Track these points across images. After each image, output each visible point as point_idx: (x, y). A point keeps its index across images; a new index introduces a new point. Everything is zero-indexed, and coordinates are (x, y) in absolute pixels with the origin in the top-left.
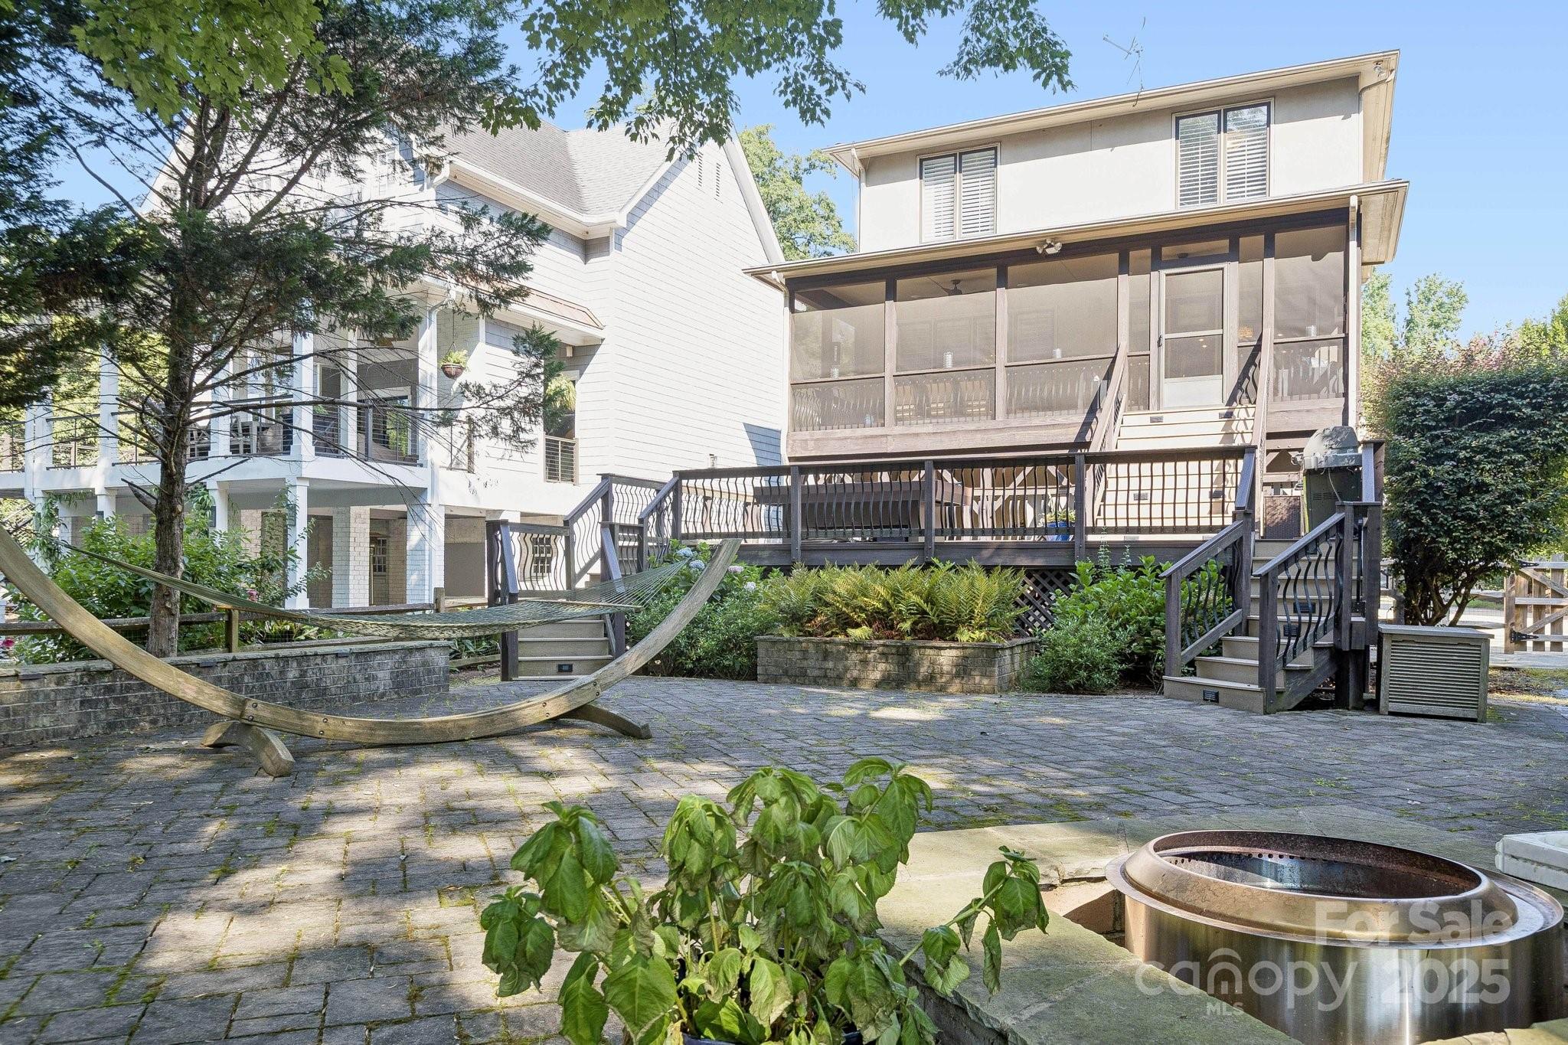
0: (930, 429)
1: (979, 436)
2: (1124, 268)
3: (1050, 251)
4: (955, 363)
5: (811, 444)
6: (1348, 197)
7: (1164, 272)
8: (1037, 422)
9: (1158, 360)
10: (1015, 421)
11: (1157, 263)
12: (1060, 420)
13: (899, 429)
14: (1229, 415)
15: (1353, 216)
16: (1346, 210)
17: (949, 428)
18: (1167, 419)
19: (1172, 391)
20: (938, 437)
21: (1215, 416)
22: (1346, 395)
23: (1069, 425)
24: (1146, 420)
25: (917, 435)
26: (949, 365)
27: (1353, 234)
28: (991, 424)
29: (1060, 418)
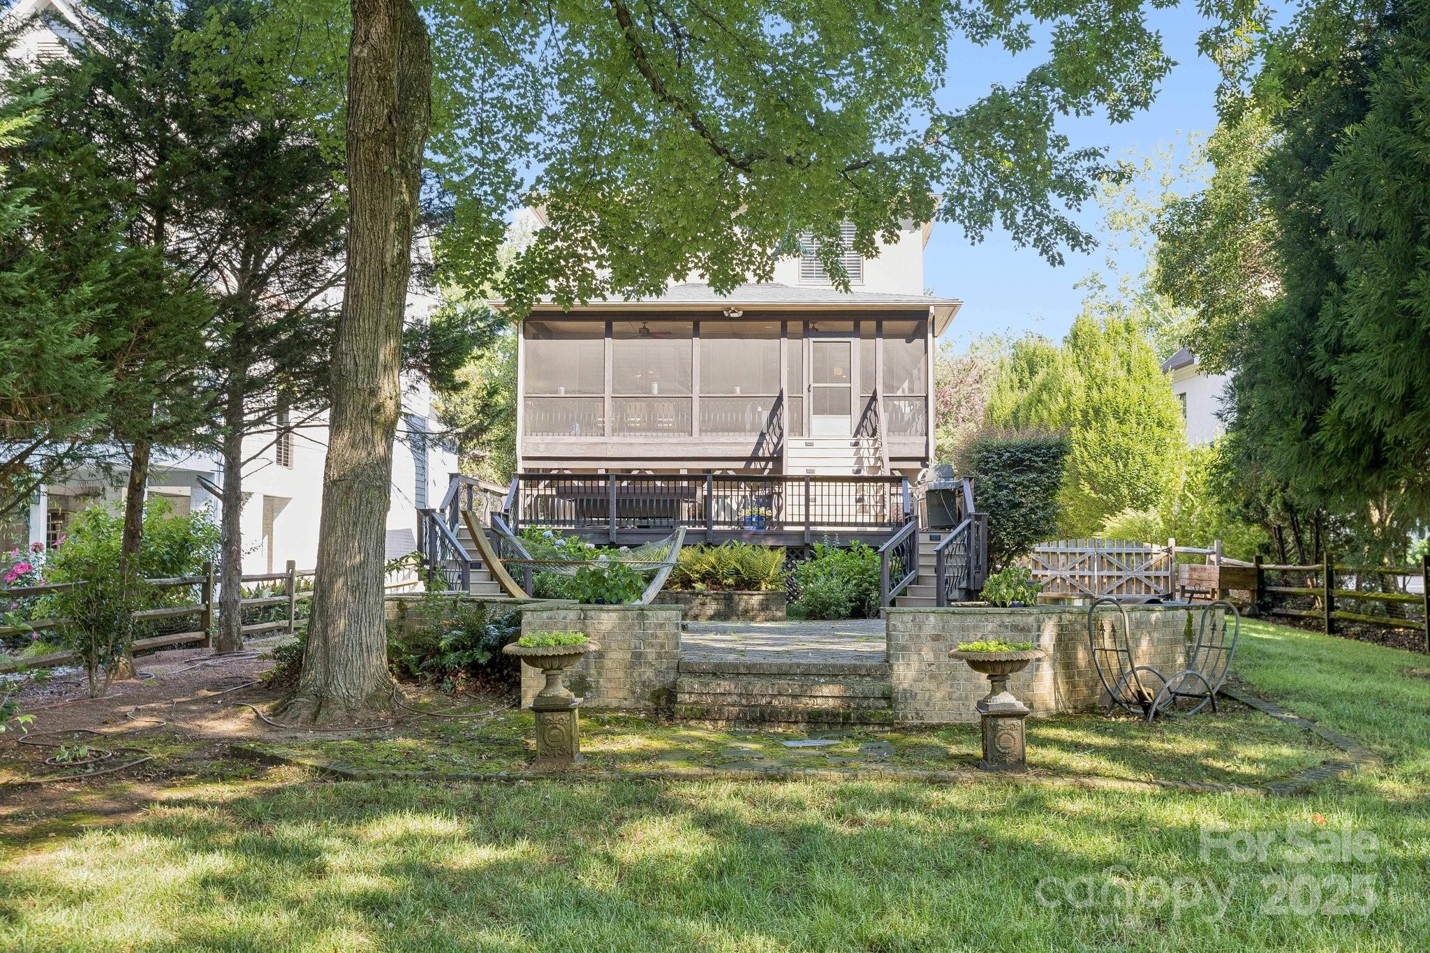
0: (642, 440)
1: (679, 448)
2: (784, 333)
3: (733, 315)
4: (660, 391)
5: (542, 447)
6: (928, 306)
7: (812, 339)
8: (723, 440)
9: (808, 400)
10: (707, 438)
11: (807, 333)
12: (741, 440)
13: (615, 439)
14: (856, 444)
15: (930, 318)
16: (927, 313)
17: (656, 441)
18: (816, 444)
19: (819, 424)
20: (647, 447)
21: (847, 444)
22: (927, 434)
23: (748, 444)
24: (802, 444)
25: (631, 444)
26: (655, 392)
27: (930, 329)
28: (689, 439)
29: (741, 438)
